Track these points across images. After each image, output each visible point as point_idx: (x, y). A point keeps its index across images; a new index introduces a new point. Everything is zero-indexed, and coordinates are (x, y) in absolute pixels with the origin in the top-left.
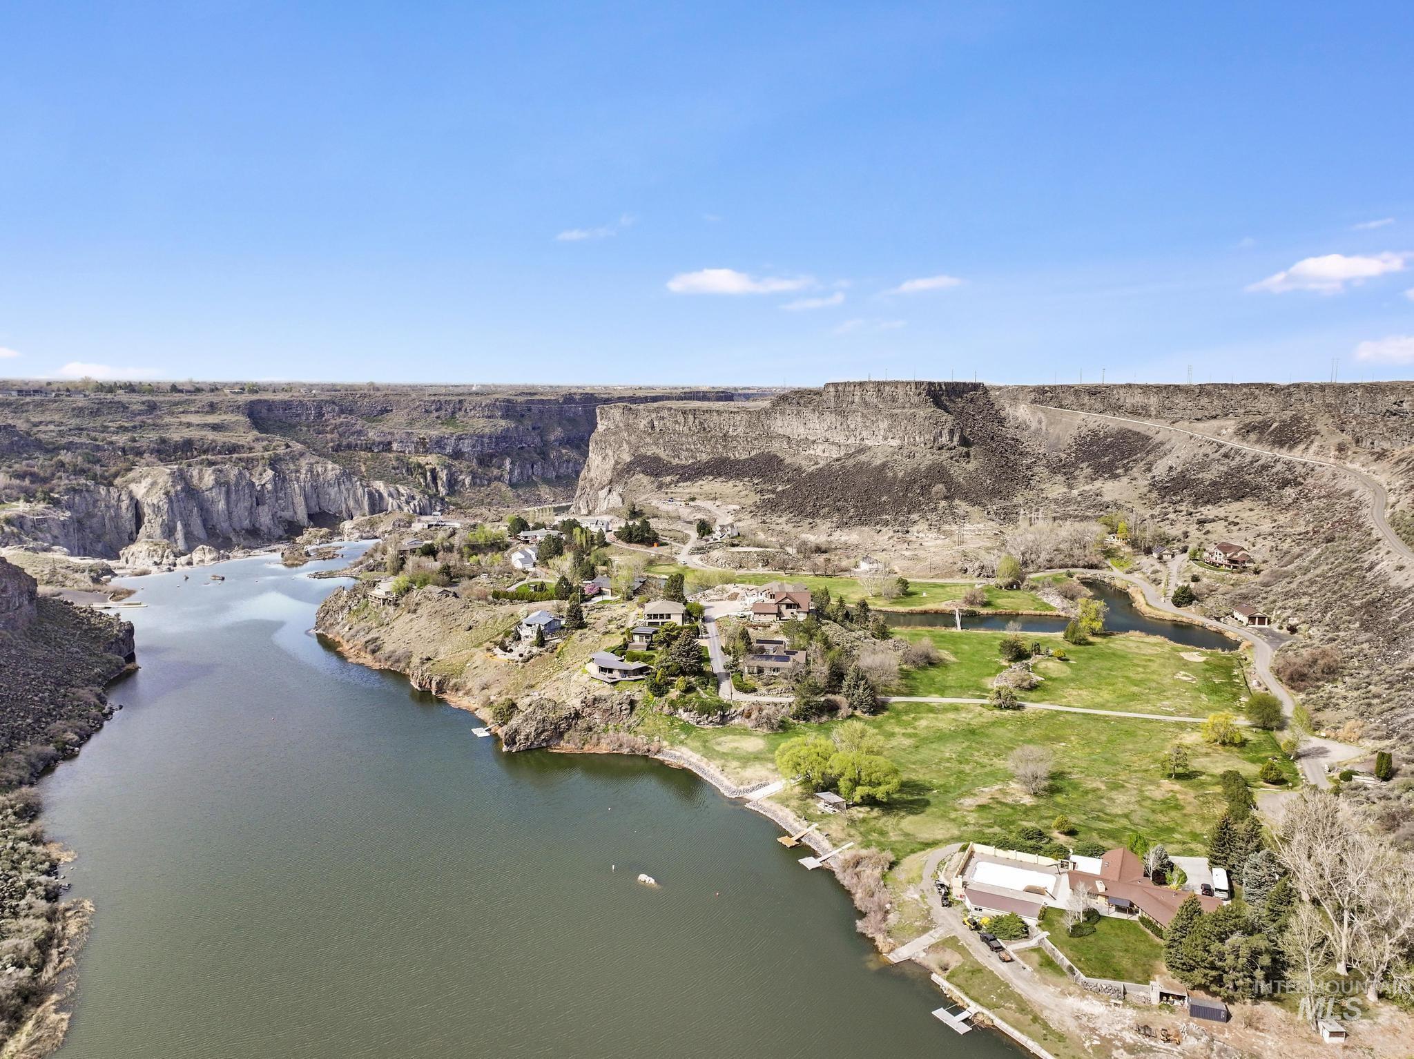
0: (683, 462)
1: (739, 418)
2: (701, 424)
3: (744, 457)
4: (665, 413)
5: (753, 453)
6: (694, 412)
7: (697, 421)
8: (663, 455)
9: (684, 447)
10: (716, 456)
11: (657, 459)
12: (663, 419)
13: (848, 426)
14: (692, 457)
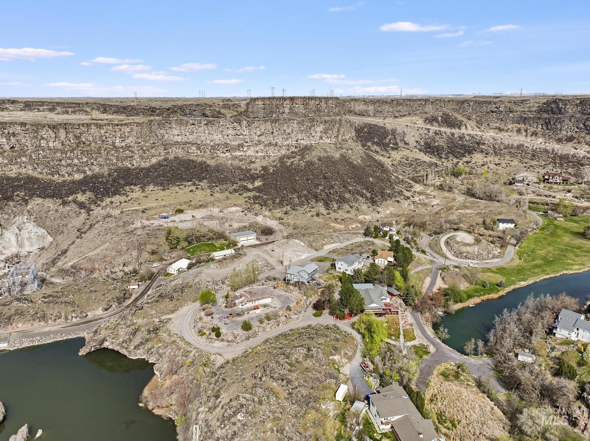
0: (67, 178)
1: (128, 130)
2: (77, 137)
3: (145, 165)
4: (18, 129)
5: (154, 161)
6: (65, 126)
7: (71, 136)
8: (35, 174)
9: (63, 162)
10: (113, 168)
11: (30, 180)
12: (14, 134)
13: (285, 131)
14: (78, 171)
